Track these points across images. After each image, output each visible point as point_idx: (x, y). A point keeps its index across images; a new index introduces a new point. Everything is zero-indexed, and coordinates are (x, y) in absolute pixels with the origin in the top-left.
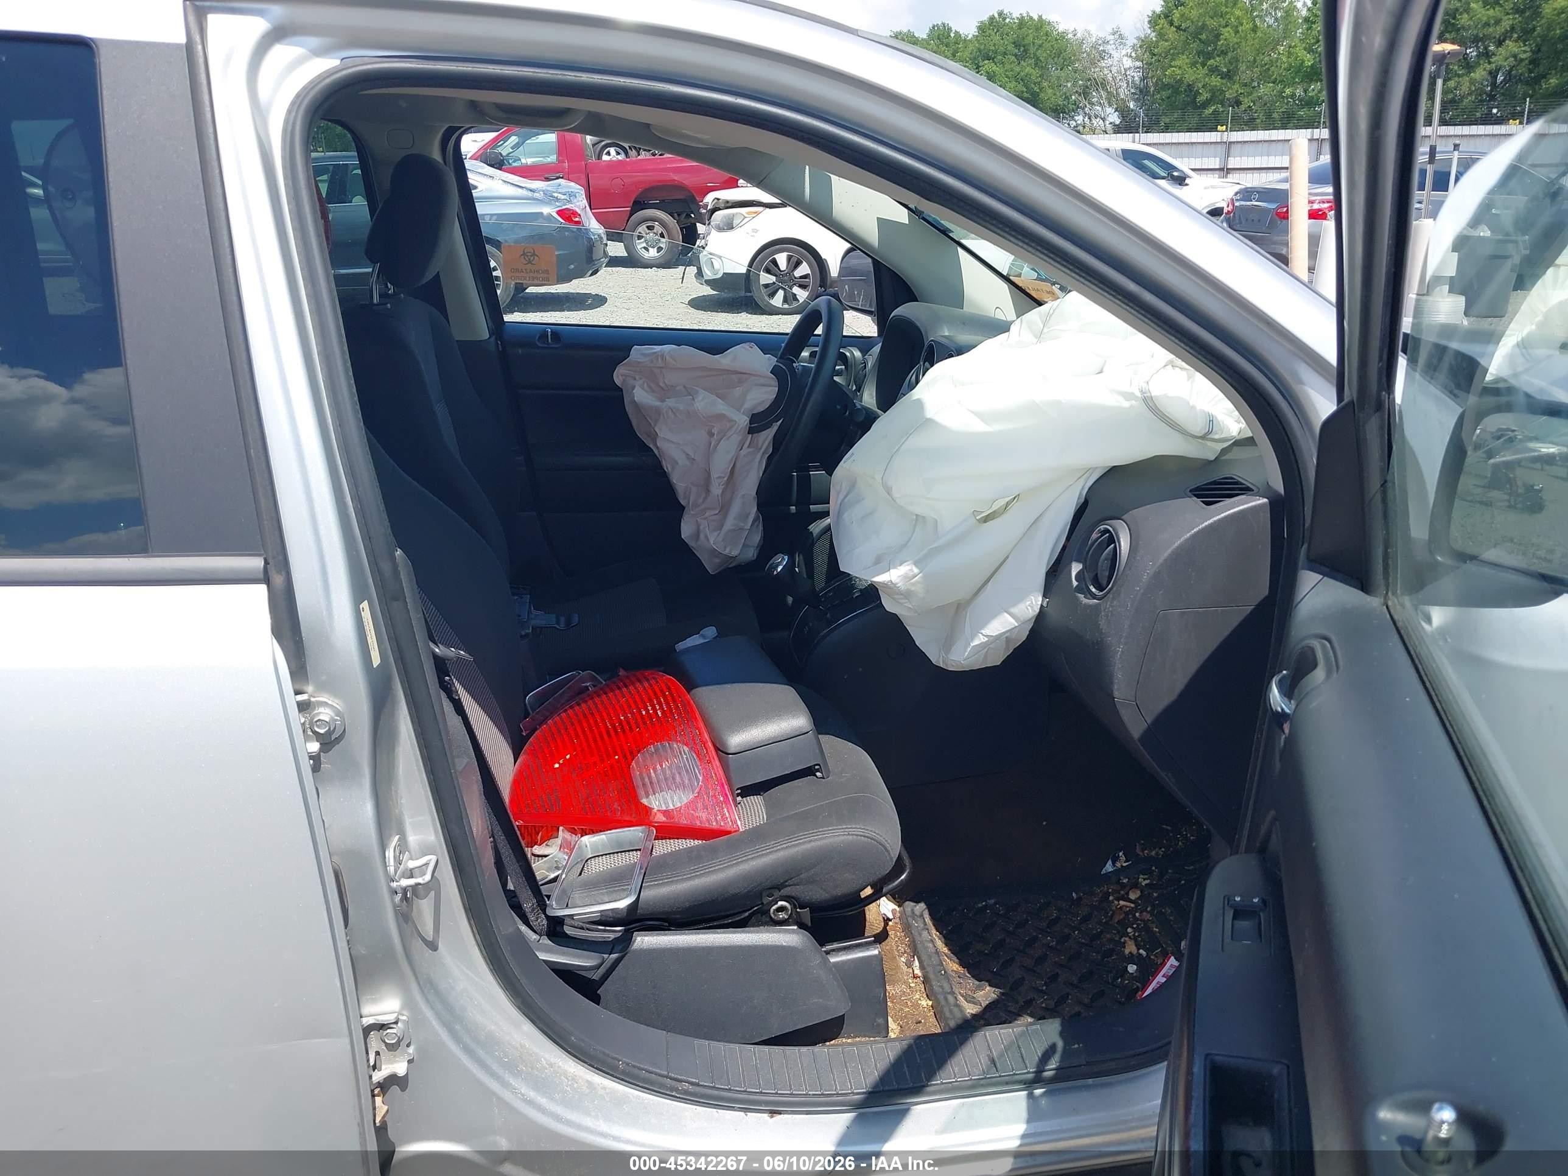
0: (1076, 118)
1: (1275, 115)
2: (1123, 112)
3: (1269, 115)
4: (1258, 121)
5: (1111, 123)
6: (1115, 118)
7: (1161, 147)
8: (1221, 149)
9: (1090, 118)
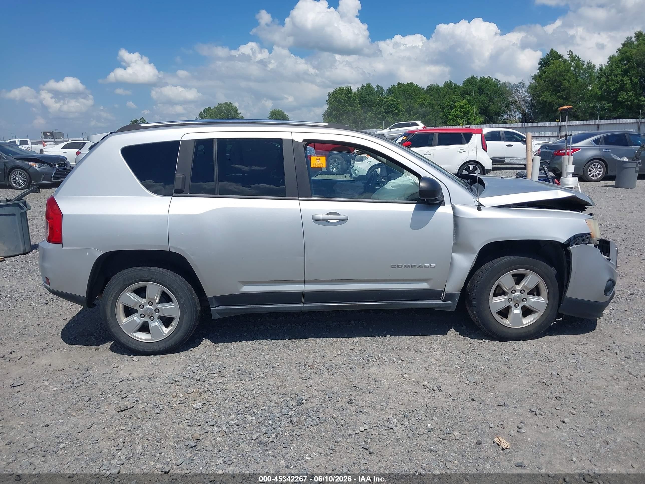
0: (504, 116)
1: (587, 114)
2: (523, 113)
3: (584, 114)
4: (579, 116)
5: (518, 118)
6: (520, 116)
7: (516, 128)
8: (558, 129)
9: (510, 116)
